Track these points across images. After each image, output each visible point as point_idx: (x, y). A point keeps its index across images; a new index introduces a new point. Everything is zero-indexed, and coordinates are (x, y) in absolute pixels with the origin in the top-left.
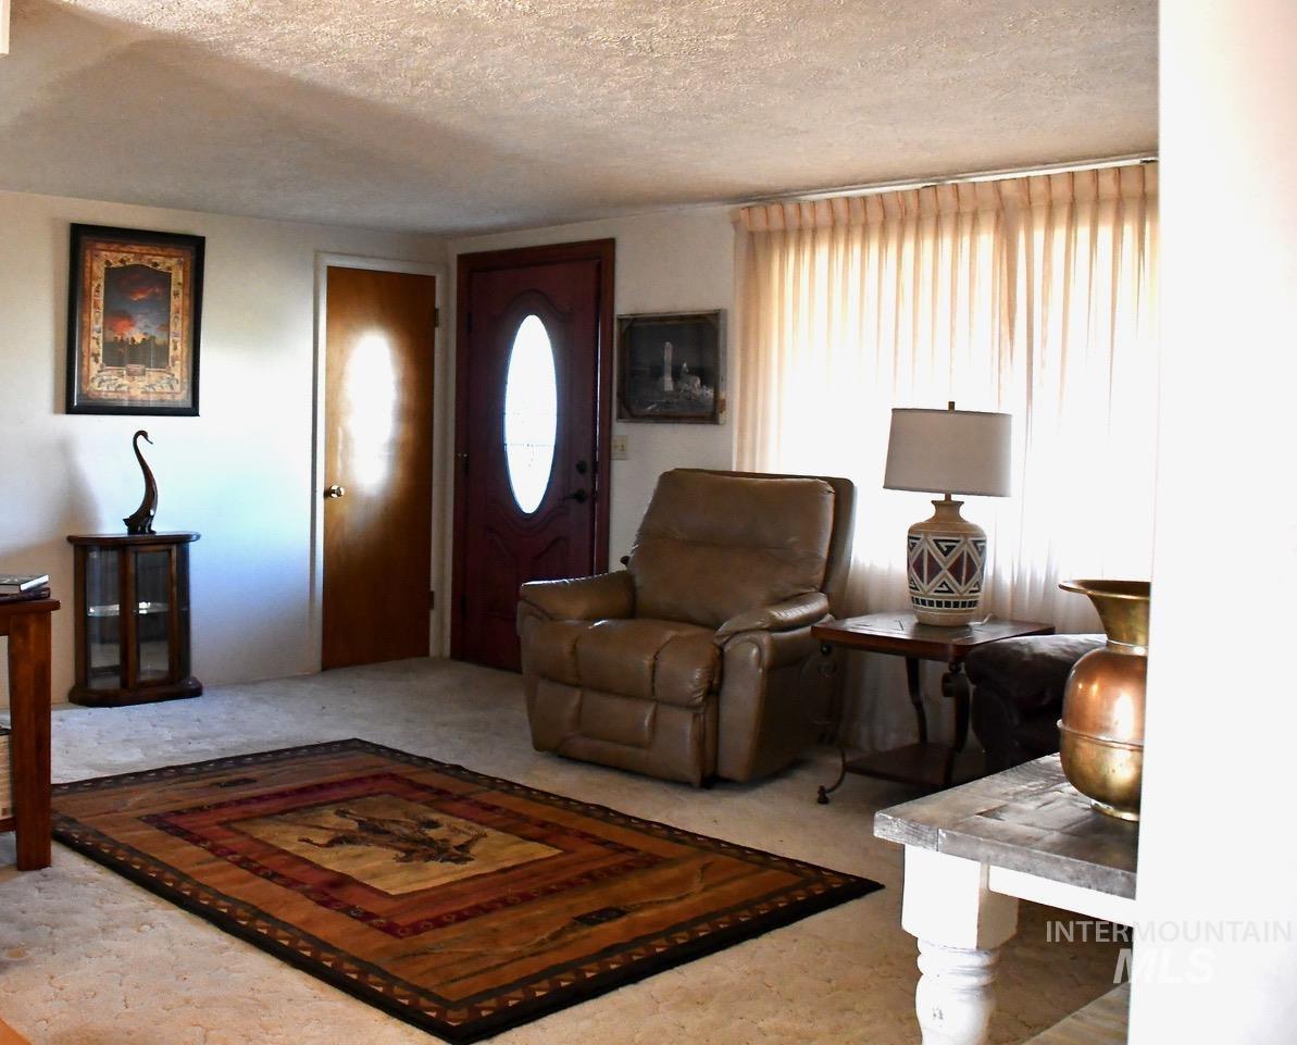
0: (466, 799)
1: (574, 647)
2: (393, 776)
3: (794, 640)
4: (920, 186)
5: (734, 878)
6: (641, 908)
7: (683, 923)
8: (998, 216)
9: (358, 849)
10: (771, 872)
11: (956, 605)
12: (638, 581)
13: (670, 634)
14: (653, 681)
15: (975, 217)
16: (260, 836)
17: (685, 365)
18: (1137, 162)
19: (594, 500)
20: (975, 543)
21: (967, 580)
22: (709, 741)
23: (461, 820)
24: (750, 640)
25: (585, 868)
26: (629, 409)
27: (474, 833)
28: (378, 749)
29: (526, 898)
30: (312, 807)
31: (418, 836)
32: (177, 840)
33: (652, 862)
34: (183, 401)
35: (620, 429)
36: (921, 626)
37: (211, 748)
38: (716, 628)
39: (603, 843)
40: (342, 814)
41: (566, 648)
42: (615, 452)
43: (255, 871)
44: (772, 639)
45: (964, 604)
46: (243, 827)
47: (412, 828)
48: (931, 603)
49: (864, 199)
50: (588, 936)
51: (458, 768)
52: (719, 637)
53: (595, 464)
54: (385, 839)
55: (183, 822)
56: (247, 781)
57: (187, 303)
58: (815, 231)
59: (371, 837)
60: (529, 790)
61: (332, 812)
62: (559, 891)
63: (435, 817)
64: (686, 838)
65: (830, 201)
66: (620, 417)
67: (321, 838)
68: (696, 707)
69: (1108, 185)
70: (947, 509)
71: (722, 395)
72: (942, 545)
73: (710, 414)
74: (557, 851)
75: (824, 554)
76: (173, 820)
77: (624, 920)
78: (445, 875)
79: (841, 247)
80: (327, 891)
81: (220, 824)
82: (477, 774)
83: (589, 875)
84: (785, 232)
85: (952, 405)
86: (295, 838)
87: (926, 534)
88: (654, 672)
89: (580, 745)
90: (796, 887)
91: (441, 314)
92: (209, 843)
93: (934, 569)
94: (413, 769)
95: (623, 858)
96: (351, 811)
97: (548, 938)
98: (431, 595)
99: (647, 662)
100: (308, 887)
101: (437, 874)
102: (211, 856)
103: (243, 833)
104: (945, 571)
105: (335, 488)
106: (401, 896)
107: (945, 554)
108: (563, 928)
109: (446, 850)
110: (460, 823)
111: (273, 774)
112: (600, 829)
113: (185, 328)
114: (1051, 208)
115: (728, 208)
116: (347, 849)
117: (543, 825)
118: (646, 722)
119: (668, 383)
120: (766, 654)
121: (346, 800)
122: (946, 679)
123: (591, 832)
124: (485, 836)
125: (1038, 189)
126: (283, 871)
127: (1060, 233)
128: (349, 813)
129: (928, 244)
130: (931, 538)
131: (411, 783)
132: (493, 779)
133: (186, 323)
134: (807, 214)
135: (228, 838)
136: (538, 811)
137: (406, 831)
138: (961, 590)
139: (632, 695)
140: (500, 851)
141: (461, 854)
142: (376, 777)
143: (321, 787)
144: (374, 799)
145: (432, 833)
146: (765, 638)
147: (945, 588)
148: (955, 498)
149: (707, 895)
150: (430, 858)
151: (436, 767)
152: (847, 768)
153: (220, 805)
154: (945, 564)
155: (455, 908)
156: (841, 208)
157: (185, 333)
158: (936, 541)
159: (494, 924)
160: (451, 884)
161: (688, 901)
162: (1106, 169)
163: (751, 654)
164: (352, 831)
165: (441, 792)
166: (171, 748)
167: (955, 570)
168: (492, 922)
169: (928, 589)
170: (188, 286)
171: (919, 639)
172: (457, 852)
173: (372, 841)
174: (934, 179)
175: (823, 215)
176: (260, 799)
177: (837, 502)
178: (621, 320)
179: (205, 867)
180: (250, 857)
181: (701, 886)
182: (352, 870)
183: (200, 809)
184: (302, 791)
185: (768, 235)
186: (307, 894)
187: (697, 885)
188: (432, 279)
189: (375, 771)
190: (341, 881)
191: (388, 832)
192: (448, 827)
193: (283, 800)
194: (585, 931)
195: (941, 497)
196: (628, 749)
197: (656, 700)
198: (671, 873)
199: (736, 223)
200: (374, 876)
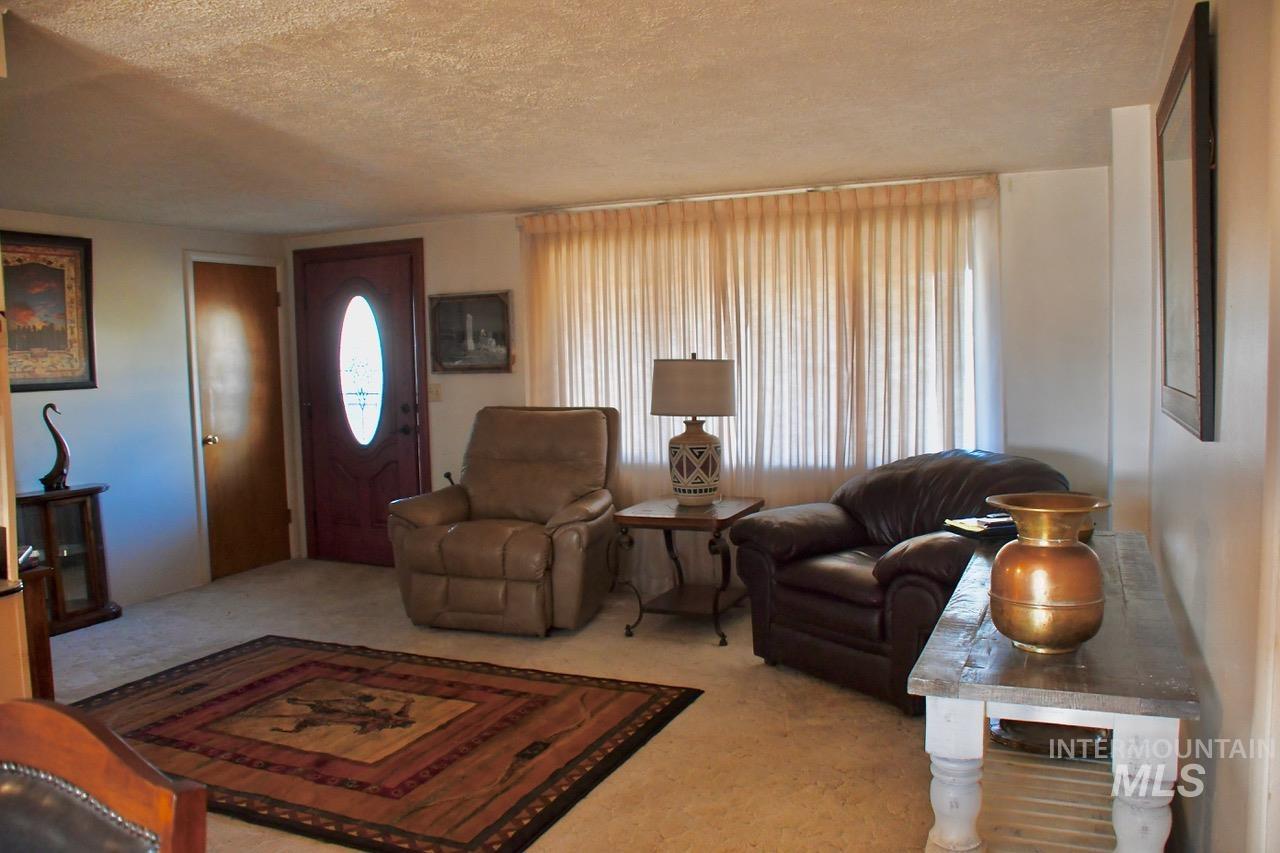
0: (383, 673)
1: (440, 546)
2: (317, 663)
3: (599, 525)
4: (656, 202)
5: (607, 703)
6: (558, 737)
7: (592, 745)
8: (711, 223)
9: (323, 729)
10: (627, 695)
11: (706, 491)
12: (471, 491)
13: (510, 531)
14: (503, 565)
15: (696, 224)
16: (237, 732)
17: (483, 331)
18: (804, 190)
19: (416, 433)
20: (716, 448)
21: (712, 474)
22: (548, 603)
23: (388, 691)
24: (571, 530)
25: (500, 715)
26: (440, 364)
27: (403, 700)
28: (293, 642)
29: (472, 746)
30: (267, 699)
31: (362, 710)
32: (168, 750)
33: (544, 702)
34: (83, 376)
35: (433, 379)
36: (682, 507)
37: (154, 661)
38: (544, 523)
39: (502, 692)
40: (293, 701)
41: (433, 548)
42: (431, 396)
43: (250, 764)
44: (588, 527)
45: (711, 490)
46: (219, 727)
47: (353, 704)
48: (690, 491)
49: (617, 211)
50: (532, 768)
51: (362, 648)
52: (549, 529)
53: (416, 406)
54: (337, 717)
55: (165, 732)
56: (200, 686)
57: (79, 294)
58: (580, 234)
59: (327, 717)
60: (425, 658)
61: (284, 701)
62: (492, 736)
63: (367, 691)
64: (556, 678)
65: (592, 213)
66: (434, 370)
67: (288, 725)
68: (538, 581)
69: (785, 205)
70: (694, 427)
71: (514, 351)
72: (696, 451)
73: (505, 366)
74: (473, 705)
75: (605, 462)
76: (156, 732)
77: (549, 751)
78: (400, 739)
79: (600, 244)
80: (317, 770)
81: (199, 728)
82: (379, 651)
83: (505, 719)
84: (558, 235)
85: (694, 355)
86: (267, 729)
87: (684, 444)
88: (504, 560)
89: (449, 618)
90: (650, 702)
91: (282, 297)
92: (197, 749)
93: (691, 468)
94: (328, 655)
95: (523, 700)
96: (300, 698)
97: (506, 775)
98: (289, 512)
99: (498, 552)
100: (301, 770)
101: (394, 740)
102: (205, 759)
103: (222, 733)
104: (698, 469)
105: (210, 437)
106: (377, 764)
107: (698, 457)
108: (512, 765)
109: (390, 718)
110: (388, 693)
111: (220, 676)
112: (496, 681)
113: (80, 316)
114: (747, 220)
115: (514, 215)
116: (313, 731)
117: (451, 684)
118: (500, 596)
119: (470, 344)
120: (585, 539)
121: (290, 688)
122: (712, 543)
123: (489, 684)
124: (413, 701)
125: (739, 207)
126: (272, 760)
127: (754, 236)
128: (297, 699)
129: (663, 243)
130: (688, 447)
131: (333, 666)
132: (394, 653)
133: (80, 311)
134: (575, 223)
135: (209, 740)
136: (443, 674)
137: (351, 707)
138: (709, 481)
139: (488, 577)
140: (432, 713)
141: (402, 720)
142: (304, 665)
143: (265, 681)
144: (312, 684)
145: (371, 705)
146: (582, 527)
147: (699, 480)
148: (698, 418)
149: (595, 719)
150: (381, 727)
151: (345, 650)
152: (643, 610)
153: (190, 711)
154: (698, 463)
155: (424, 765)
156: (600, 218)
157: (80, 320)
158: (691, 449)
159: (461, 772)
160: (409, 745)
161: (585, 727)
162: (785, 195)
163: (572, 540)
164: (308, 715)
165: (360, 670)
166: (118, 667)
167: (705, 468)
168: (459, 770)
169: (687, 482)
170: (79, 280)
171: (682, 517)
172: (399, 718)
173: (329, 721)
174: (665, 200)
175: (587, 223)
176: (220, 699)
177: (608, 424)
178: (431, 299)
179: (203, 770)
180: (239, 752)
181: (588, 714)
182: (328, 747)
183: (173, 718)
184: (250, 687)
185: (546, 237)
186: (303, 775)
187: (584, 714)
188: (273, 270)
189: (299, 662)
190: (323, 760)
191: (338, 711)
192: (384, 699)
193: (238, 699)
194: (529, 765)
195: (690, 419)
196: (489, 616)
197: (506, 579)
198: (561, 707)
199: (521, 228)
200: (349, 749)
